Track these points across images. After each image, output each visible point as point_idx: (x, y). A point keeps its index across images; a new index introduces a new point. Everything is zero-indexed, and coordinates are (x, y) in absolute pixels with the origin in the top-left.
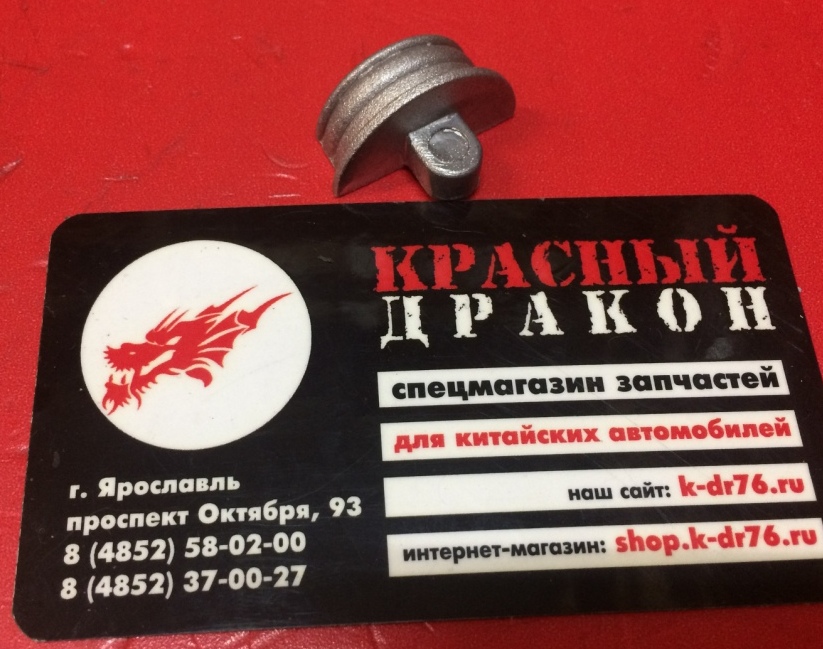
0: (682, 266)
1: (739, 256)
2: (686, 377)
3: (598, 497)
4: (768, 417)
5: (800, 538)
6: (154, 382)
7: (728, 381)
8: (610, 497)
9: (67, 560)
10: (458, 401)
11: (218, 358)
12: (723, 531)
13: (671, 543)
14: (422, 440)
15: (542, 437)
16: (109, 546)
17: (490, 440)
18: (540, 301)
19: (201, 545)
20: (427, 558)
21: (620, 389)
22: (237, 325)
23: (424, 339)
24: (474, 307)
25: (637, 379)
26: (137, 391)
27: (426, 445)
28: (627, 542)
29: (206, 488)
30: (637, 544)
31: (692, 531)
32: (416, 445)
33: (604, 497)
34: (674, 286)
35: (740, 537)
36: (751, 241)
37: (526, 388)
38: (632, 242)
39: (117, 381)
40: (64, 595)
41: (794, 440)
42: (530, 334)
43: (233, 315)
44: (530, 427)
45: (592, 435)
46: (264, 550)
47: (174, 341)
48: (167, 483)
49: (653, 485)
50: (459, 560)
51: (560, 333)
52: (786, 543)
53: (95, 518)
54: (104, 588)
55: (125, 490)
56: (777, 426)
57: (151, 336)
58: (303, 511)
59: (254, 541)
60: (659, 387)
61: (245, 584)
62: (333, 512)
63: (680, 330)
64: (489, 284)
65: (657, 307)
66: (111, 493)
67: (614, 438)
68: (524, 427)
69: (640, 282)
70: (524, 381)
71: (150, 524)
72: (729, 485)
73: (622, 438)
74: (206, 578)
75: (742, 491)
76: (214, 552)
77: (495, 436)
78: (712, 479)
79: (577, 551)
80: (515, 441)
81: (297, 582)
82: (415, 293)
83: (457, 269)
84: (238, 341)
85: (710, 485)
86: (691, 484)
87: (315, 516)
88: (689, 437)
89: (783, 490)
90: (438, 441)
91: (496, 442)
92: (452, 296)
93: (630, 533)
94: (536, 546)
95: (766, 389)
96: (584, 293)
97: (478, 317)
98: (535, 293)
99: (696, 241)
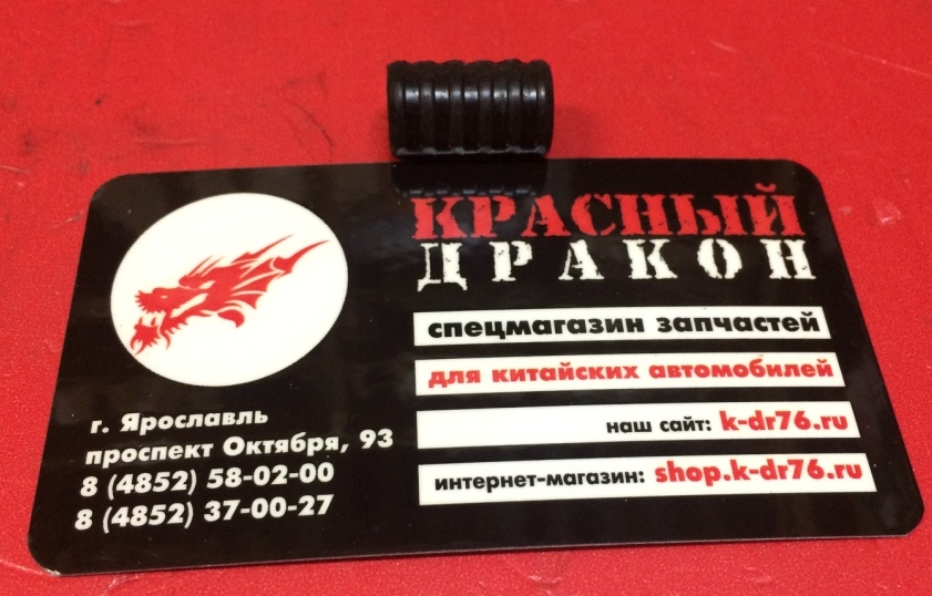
0: (722, 220)
1: (778, 212)
2: (727, 320)
3: (637, 430)
4: (811, 358)
5: (845, 473)
6: (185, 323)
7: (769, 325)
8: (649, 430)
9: (84, 492)
10: (495, 339)
11: (251, 301)
12: (766, 464)
13: (712, 474)
14: (457, 376)
15: (580, 373)
16: (128, 478)
17: (528, 376)
18: (580, 248)
19: (224, 476)
20: (460, 487)
21: (660, 330)
22: (271, 270)
23: (462, 283)
24: (514, 253)
25: (677, 321)
26: (167, 332)
27: (461, 381)
28: (667, 473)
29: (232, 422)
30: (677, 475)
31: (733, 463)
32: (451, 381)
33: (643, 430)
34: (715, 237)
35: (783, 470)
36: (790, 199)
37: (564, 328)
38: (673, 196)
39: (147, 322)
40: (79, 526)
41: (836, 380)
42: (570, 278)
43: (268, 262)
44: (568, 364)
45: (631, 372)
46: (290, 480)
47: (207, 285)
48: (192, 417)
49: (694, 419)
50: (493, 489)
51: (600, 277)
52: (831, 476)
53: (116, 453)
54: (121, 518)
55: (148, 424)
56: (819, 367)
57: (184, 281)
58: (332, 443)
59: (279, 472)
60: (699, 329)
61: (269, 513)
62: (364, 443)
63: (720, 277)
64: (528, 233)
65: (696, 256)
66: (134, 428)
67: (655, 376)
68: (562, 364)
69: (680, 233)
70: (563, 322)
71: (172, 456)
72: (770, 421)
73: (662, 375)
74: (228, 507)
75: (784, 426)
76: (238, 482)
77: (533, 373)
78: (754, 415)
79: (615, 481)
80: (552, 378)
81: (323, 510)
82: (454, 241)
83: (498, 219)
84: (273, 286)
85: (751, 421)
86: (732, 419)
87: (345, 448)
88: (730, 375)
89: (826, 427)
90: (474, 376)
91: (533, 378)
92: (492, 243)
93: (670, 464)
94: (573, 476)
95: (806, 332)
96: (625, 241)
97: (517, 263)
98: (575, 241)
99: (735, 197)
